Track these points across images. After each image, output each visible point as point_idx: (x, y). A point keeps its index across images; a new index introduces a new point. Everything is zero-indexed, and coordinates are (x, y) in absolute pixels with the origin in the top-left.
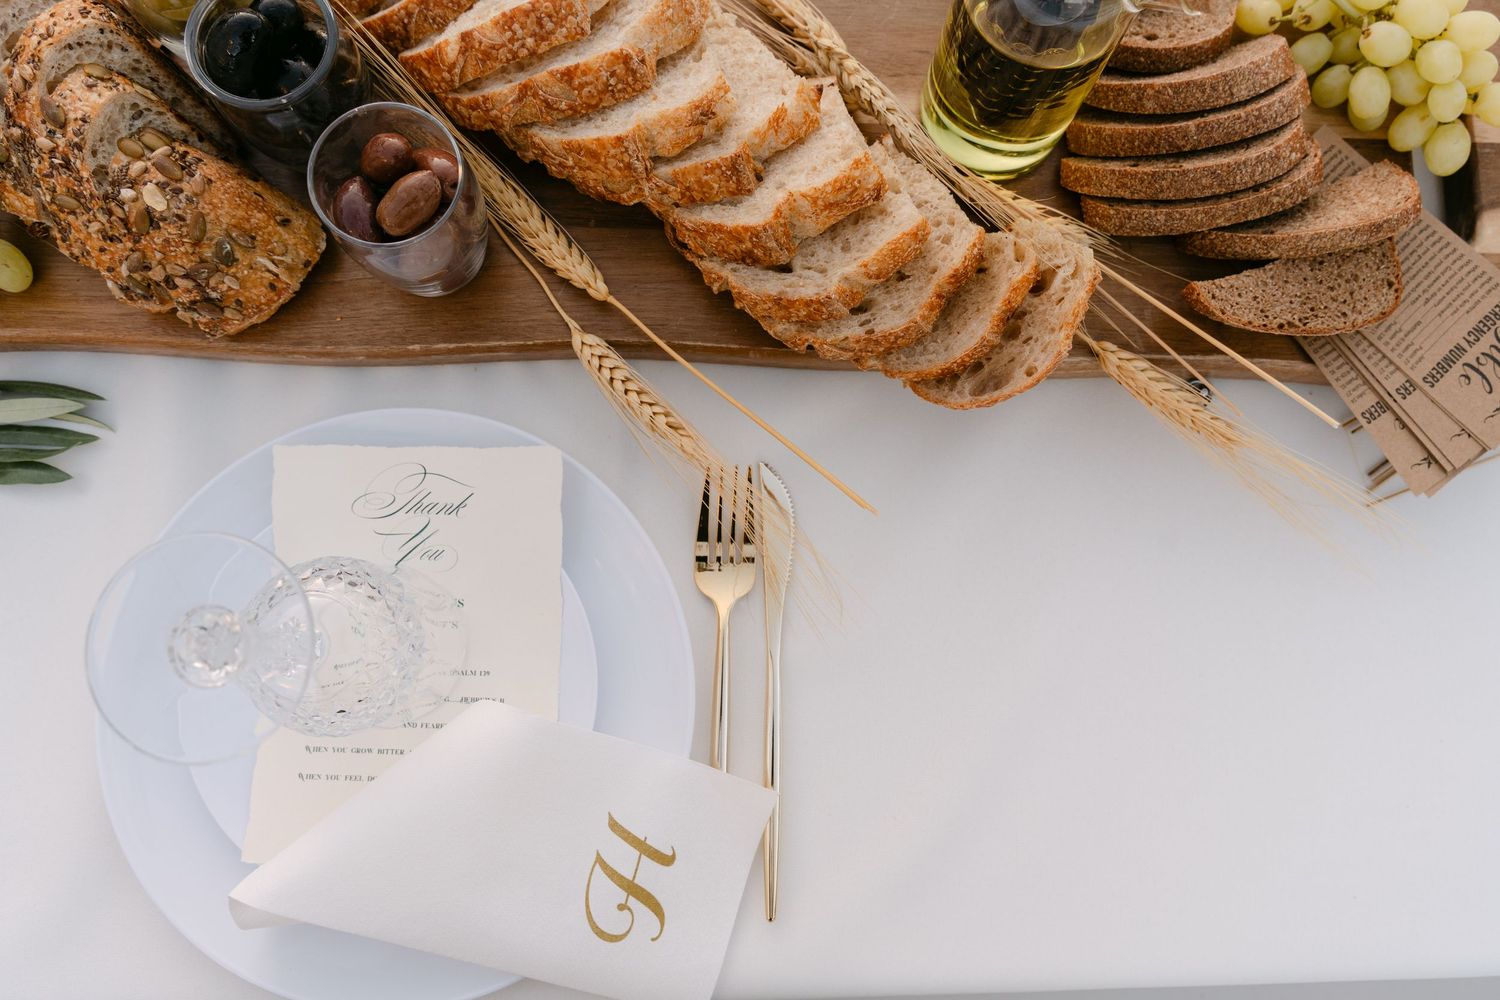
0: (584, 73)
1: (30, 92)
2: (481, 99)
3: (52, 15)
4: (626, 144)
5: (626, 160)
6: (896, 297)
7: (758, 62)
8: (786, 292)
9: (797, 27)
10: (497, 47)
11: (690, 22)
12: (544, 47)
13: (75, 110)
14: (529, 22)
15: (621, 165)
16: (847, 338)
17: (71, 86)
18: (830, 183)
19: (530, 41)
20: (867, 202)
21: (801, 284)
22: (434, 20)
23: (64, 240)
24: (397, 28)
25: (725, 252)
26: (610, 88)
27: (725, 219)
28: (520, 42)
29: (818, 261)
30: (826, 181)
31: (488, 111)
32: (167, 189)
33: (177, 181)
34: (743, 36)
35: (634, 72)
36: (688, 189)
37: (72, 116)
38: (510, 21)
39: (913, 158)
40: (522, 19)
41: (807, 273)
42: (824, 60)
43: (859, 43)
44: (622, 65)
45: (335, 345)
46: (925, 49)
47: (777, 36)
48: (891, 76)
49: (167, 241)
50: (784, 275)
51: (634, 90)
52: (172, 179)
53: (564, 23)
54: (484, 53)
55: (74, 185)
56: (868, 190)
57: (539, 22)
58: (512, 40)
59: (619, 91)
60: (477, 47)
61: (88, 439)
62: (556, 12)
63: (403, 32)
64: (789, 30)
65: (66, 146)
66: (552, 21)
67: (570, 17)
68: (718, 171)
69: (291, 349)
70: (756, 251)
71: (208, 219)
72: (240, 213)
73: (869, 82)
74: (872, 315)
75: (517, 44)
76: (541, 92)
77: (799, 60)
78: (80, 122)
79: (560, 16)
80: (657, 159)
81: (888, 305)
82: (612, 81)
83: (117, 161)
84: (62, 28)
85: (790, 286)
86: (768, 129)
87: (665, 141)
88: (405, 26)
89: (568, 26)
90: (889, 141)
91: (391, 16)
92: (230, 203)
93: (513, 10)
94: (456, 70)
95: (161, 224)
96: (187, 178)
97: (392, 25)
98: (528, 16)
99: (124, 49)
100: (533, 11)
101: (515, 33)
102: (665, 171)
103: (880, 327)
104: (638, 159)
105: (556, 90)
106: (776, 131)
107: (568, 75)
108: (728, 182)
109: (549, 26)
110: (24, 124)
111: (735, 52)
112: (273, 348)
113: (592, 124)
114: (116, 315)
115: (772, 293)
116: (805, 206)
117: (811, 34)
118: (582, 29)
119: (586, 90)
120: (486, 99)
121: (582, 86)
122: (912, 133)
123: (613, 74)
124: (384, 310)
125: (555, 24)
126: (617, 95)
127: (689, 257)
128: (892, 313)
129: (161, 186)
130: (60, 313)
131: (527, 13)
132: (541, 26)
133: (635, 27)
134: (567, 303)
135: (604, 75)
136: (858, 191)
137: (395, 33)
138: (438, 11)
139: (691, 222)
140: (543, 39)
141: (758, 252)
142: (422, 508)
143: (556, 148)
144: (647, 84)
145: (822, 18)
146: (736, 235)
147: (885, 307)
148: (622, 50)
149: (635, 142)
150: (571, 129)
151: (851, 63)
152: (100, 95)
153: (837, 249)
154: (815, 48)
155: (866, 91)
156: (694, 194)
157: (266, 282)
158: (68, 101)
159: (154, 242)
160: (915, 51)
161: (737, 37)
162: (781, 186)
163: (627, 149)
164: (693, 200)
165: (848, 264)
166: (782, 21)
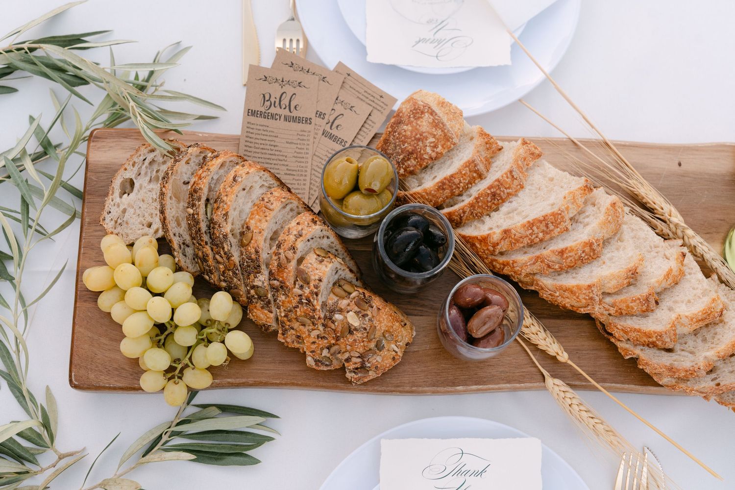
0: (570, 252)
1: (290, 264)
2: (511, 262)
3: (298, 224)
4: (593, 289)
5: (591, 295)
6: (730, 366)
7: (647, 236)
8: (674, 364)
9: (656, 209)
10: (523, 237)
11: (618, 221)
12: (548, 237)
13: (315, 275)
14: (541, 226)
15: (587, 298)
16: (704, 387)
17: (310, 261)
18: (701, 311)
19: (541, 235)
20: (716, 318)
21: (682, 360)
22: (476, 214)
23: (283, 334)
24: (456, 218)
25: (637, 340)
26: (581, 258)
27: (641, 326)
28: (536, 235)
29: (689, 346)
30: (699, 310)
31: (514, 267)
32: (360, 315)
33: (364, 310)
34: (636, 220)
35: (594, 250)
36: (620, 309)
37: (313, 278)
38: (531, 225)
39: (729, 287)
40: (538, 225)
41: (683, 353)
42: (674, 229)
43: (687, 215)
44: (588, 247)
45: (417, 387)
46: (722, 219)
47: (646, 214)
48: (706, 234)
49: (355, 340)
50: (670, 354)
51: (592, 258)
52: (362, 309)
53: (559, 226)
54: (516, 240)
55: (310, 312)
56: (717, 312)
57: (547, 226)
58: (531, 234)
59: (585, 259)
60: (513, 237)
61: (270, 439)
62: (555, 221)
63: (459, 220)
64: (651, 210)
65: (310, 293)
66: (553, 225)
67: (562, 223)
68: (638, 301)
69: (393, 389)
70: (657, 342)
71: (377, 328)
72: (390, 324)
73: (701, 243)
74: (718, 375)
75: (534, 236)
76: (546, 261)
77: (659, 228)
78: (317, 281)
79: (557, 222)
80: (606, 294)
81: (726, 370)
82: (583, 255)
83: (332, 299)
84: (307, 232)
85: (675, 361)
86: (664, 279)
87: (610, 286)
88: (461, 218)
89: (561, 227)
90: (715, 277)
91: (454, 213)
92: (387, 320)
93: (534, 220)
94: (499, 247)
95: (355, 332)
96: (370, 309)
97: (454, 217)
98: (541, 223)
99: (328, 237)
100: (544, 220)
101: (533, 231)
102: (608, 300)
103: (723, 382)
104: (597, 296)
105: (554, 259)
106: (667, 280)
107: (562, 252)
108: (643, 306)
109: (551, 227)
110: (281, 279)
111: (633, 230)
112: (383, 388)
113: (569, 275)
114: (297, 371)
115: (666, 364)
116: (685, 321)
117: (666, 215)
118: (567, 228)
119: (570, 259)
120: (514, 262)
121: (567, 258)
122: (727, 273)
123: (583, 252)
124: (442, 367)
125: (555, 226)
126: (584, 261)
127: (613, 340)
128: (728, 374)
129: (357, 313)
130: (266, 370)
131: (541, 222)
132: (547, 227)
133: (594, 227)
134: (542, 362)
135: (580, 252)
136: (713, 313)
137: (454, 220)
138: (479, 210)
139: (620, 325)
140: (547, 233)
141: (659, 343)
142: (461, 473)
143: (550, 287)
144: (599, 255)
145: (670, 205)
146: (648, 335)
147: (724, 371)
148: (589, 240)
149: (597, 287)
150: (558, 277)
151: (690, 232)
152: (326, 266)
153: (699, 340)
154: (668, 222)
155: (700, 248)
156: (623, 311)
157: (392, 357)
158: (310, 270)
159: (348, 341)
160: (717, 219)
161: (633, 221)
162: (670, 309)
163: (592, 291)
164: (621, 314)
165: (708, 350)
166: (648, 205)
